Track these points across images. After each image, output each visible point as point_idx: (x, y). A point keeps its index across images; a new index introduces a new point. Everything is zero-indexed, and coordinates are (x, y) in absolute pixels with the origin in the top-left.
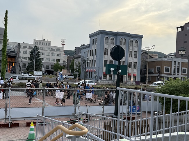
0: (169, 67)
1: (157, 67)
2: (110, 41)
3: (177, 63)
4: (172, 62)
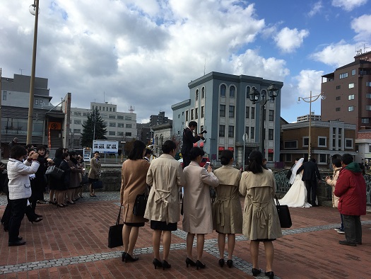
0: (326, 138)
1: (304, 137)
2: (228, 91)
3: (337, 131)
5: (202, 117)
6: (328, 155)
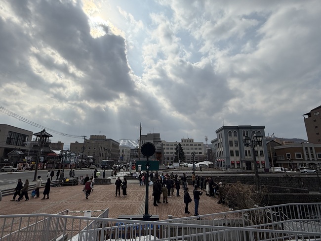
0: (301, 153)
1: (287, 154)
2: (233, 134)
3: (309, 149)
4: (302, 148)
5: (222, 146)
6: (305, 163)
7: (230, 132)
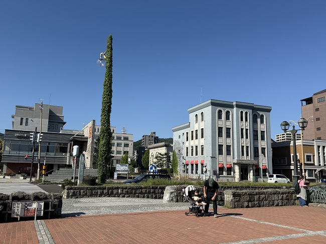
0: (311, 155)
1: (292, 154)
2: (224, 115)
3: (321, 148)
4: (313, 146)
5: (202, 137)
6: (315, 170)
7: (220, 112)
